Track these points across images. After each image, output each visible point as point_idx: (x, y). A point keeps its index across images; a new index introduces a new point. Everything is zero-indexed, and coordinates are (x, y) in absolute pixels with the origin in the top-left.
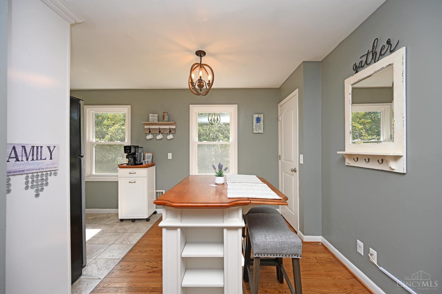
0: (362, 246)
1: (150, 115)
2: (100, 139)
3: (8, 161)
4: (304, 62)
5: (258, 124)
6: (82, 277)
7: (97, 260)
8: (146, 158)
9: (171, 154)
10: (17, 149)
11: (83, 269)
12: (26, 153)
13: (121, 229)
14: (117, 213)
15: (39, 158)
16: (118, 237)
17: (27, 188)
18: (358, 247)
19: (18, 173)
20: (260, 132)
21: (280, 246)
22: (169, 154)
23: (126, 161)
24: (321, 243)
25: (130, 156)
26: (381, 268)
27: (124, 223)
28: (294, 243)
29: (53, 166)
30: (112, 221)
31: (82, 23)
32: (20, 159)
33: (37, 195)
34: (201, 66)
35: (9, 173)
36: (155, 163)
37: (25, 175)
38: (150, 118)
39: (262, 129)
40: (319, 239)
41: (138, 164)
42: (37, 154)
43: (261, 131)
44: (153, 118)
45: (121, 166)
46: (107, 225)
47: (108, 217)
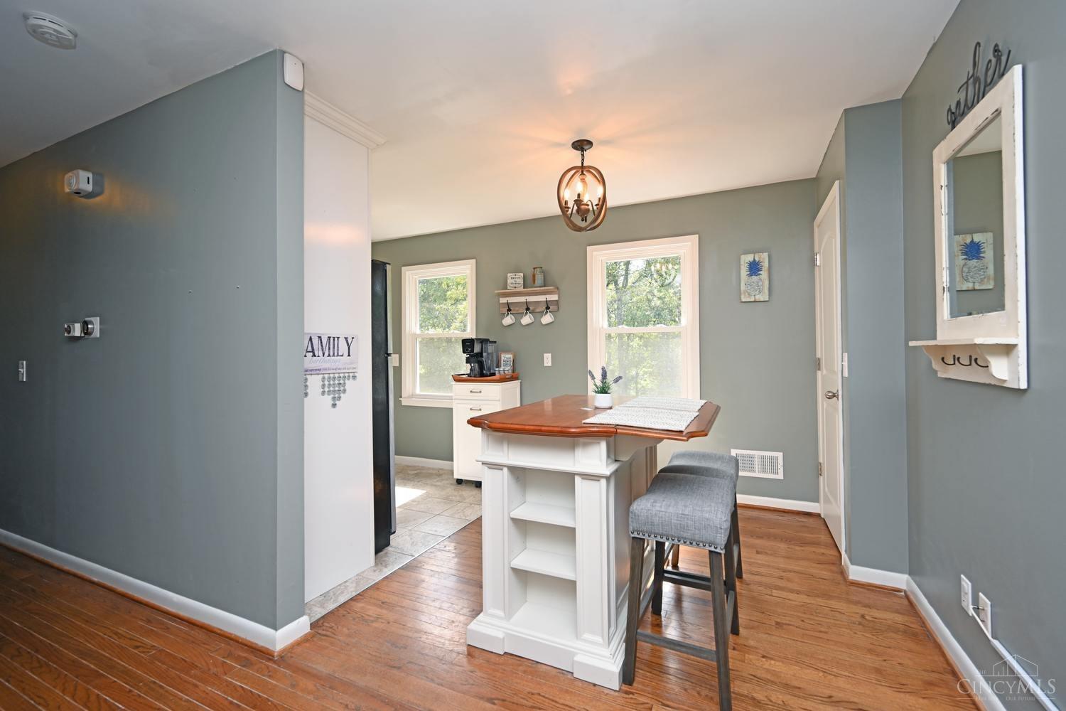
0: (968, 590)
1: (509, 275)
2: (444, 329)
3: (305, 356)
4: (845, 110)
5: (754, 278)
6: (389, 548)
7: (413, 532)
8: (502, 363)
9: (550, 355)
10: (313, 341)
11: (392, 537)
12: (322, 346)
13: (455, 496)
14: (450, 468)
15: (336, 354)
16: (449, 507)
17: (323, 393)
18: (962, 594)
19: (315, 373)
20: (760, 297)
21: (679, 522)
22: (545, 355)
23: (465, 369)
24: (903, 594)
25: (473, 359)
26: (996, 643)
27: (463, 487)
28: (707, 519)
29: (352, 366)
30: (444, 482)
31: (385, 143)
32: (316, 354)
33: (334, 405)
34: (582, 172)
35: (307, 371)
36: (518, 374)
37: (321, 376)
38: (509, 281)
39: (766, 291)
40: (900, 580)
41: (487, 376)
42: (334, 348)
43: (764, 296)
44: (515, 280)
45: (458, 379)
46: (435, 486)
47: (439, 474)
